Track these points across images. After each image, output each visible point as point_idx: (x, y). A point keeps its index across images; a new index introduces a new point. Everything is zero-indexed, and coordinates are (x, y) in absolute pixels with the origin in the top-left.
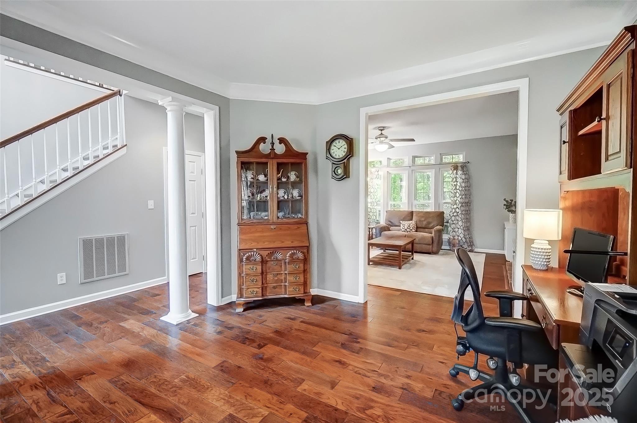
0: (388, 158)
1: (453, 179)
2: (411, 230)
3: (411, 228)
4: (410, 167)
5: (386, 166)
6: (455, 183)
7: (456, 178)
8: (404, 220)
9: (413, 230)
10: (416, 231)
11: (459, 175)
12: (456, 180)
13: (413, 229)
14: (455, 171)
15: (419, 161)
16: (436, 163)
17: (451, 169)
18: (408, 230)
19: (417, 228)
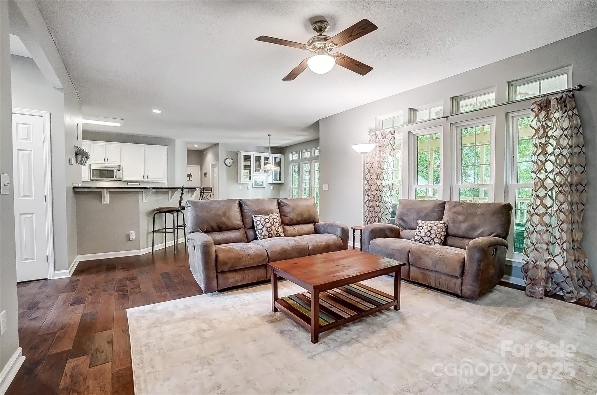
0: (410, 109)
1: (537, 132)
2: (433, 239)
3: (433, 236)
4: (447, 117)
5: (407, 122)
6: (543, 141)
7: (544, 129)
8: (426, 218)
9: (436, 240)
10: (445, 243)
11: (554, 120)
12: (545, 132)
13: (436, 237)
14: (543, 113)
15: (465, 105)
16: (500, 103)
17: (532, 110)
18: (426, 239)
19: (447, 235)
